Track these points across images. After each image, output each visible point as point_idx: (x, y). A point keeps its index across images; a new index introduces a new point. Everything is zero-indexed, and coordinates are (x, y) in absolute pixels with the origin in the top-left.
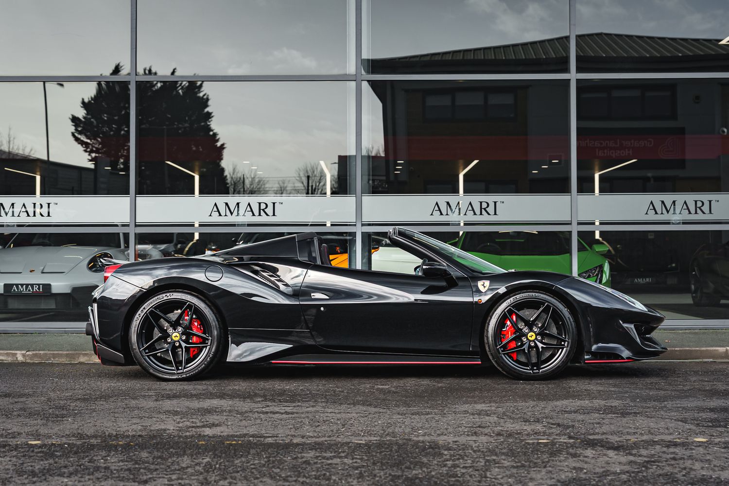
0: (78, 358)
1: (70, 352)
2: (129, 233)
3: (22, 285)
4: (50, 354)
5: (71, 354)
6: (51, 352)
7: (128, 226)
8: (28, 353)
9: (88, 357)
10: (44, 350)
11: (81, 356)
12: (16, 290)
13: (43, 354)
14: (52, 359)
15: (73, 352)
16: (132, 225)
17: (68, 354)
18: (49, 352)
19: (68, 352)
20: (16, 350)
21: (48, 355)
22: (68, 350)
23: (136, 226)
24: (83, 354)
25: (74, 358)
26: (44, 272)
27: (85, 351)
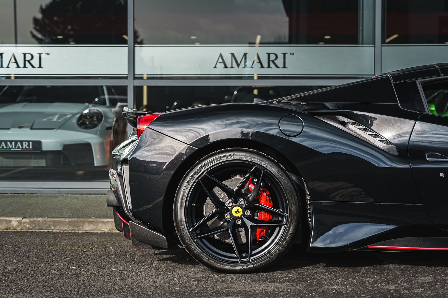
0: (83, 226)
1: (73, 219)
2: (127, 86)
3: (11, 142)
4: (50, 221)
5: (74, 222)
6: (52, 219)
7: (126, 78)
8: (24, 220)
9: (94, 225)
10: (42, 216)
11: (86, 224)
12: (5, 147)
13: (42, 221)
14: (53, 228)
15: (76, 219)
16: (131, 77)
17: (71, 221)
18: (49, 219)
19: (70, 220)
20: (11, 216)
21: (48, 223)
22: (69, 217)
23: (135, 78)
24: (88, 221)
25: (78, 227)
26: (34, 127)
27: (90, 217)
